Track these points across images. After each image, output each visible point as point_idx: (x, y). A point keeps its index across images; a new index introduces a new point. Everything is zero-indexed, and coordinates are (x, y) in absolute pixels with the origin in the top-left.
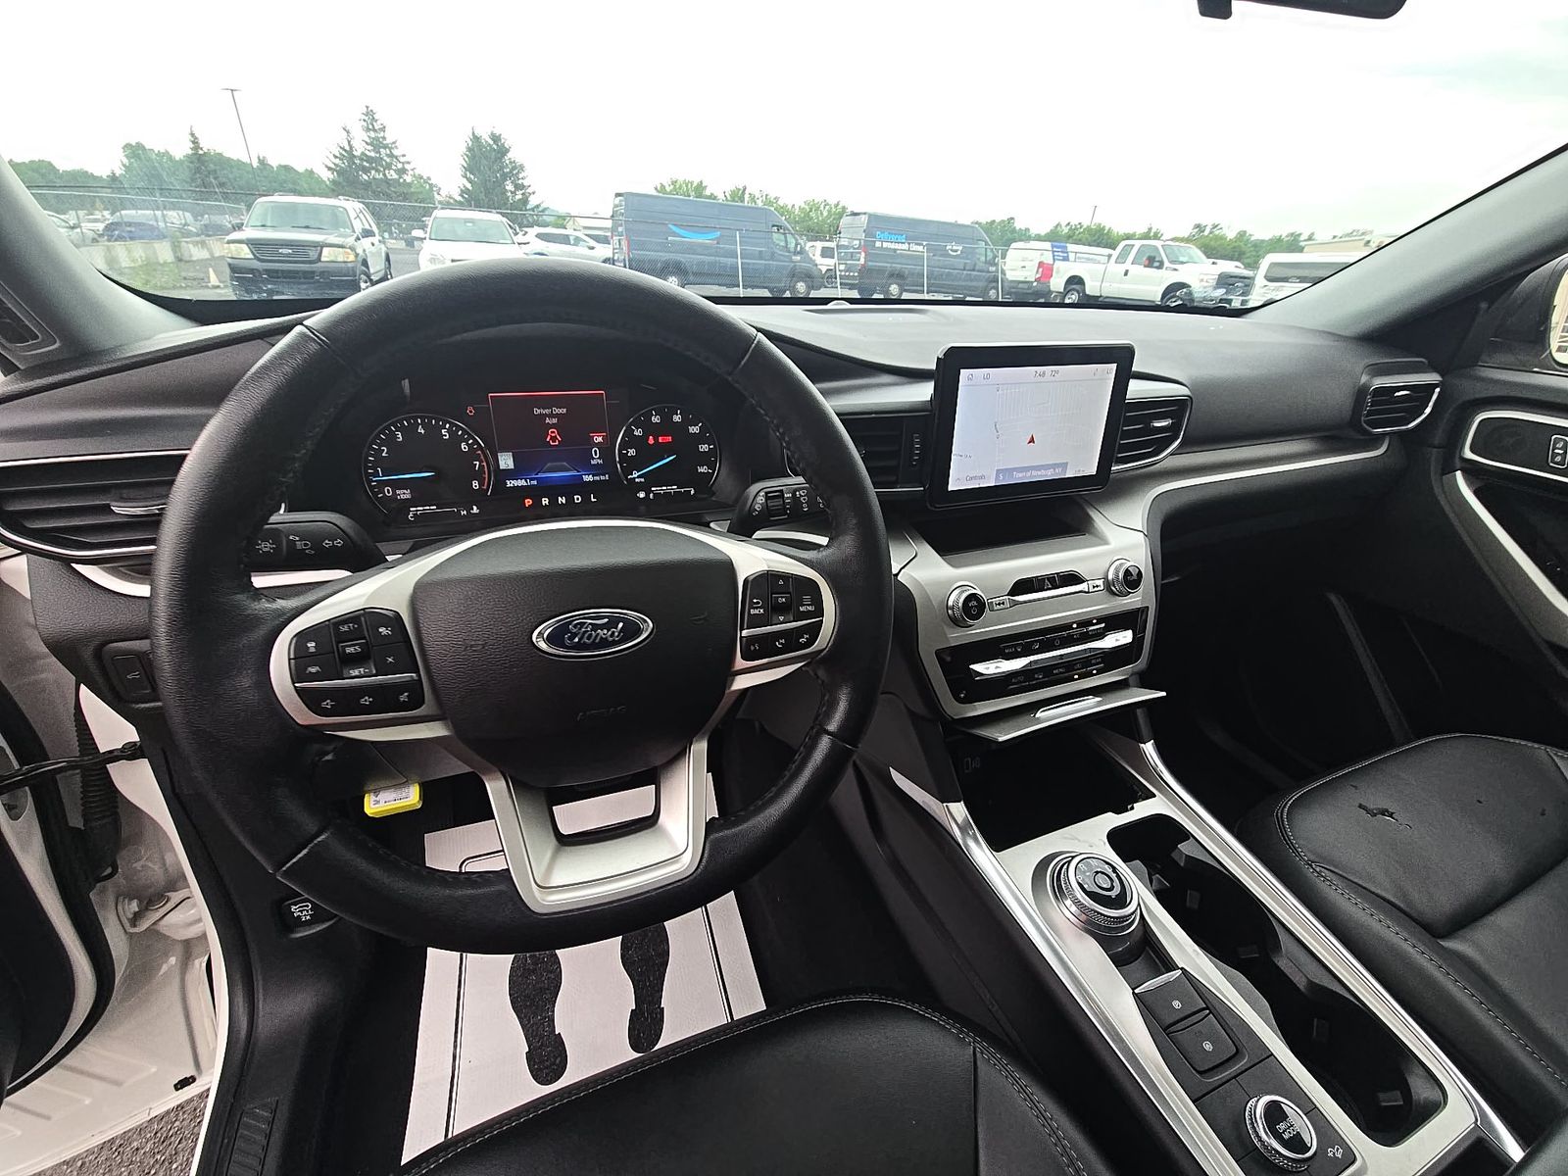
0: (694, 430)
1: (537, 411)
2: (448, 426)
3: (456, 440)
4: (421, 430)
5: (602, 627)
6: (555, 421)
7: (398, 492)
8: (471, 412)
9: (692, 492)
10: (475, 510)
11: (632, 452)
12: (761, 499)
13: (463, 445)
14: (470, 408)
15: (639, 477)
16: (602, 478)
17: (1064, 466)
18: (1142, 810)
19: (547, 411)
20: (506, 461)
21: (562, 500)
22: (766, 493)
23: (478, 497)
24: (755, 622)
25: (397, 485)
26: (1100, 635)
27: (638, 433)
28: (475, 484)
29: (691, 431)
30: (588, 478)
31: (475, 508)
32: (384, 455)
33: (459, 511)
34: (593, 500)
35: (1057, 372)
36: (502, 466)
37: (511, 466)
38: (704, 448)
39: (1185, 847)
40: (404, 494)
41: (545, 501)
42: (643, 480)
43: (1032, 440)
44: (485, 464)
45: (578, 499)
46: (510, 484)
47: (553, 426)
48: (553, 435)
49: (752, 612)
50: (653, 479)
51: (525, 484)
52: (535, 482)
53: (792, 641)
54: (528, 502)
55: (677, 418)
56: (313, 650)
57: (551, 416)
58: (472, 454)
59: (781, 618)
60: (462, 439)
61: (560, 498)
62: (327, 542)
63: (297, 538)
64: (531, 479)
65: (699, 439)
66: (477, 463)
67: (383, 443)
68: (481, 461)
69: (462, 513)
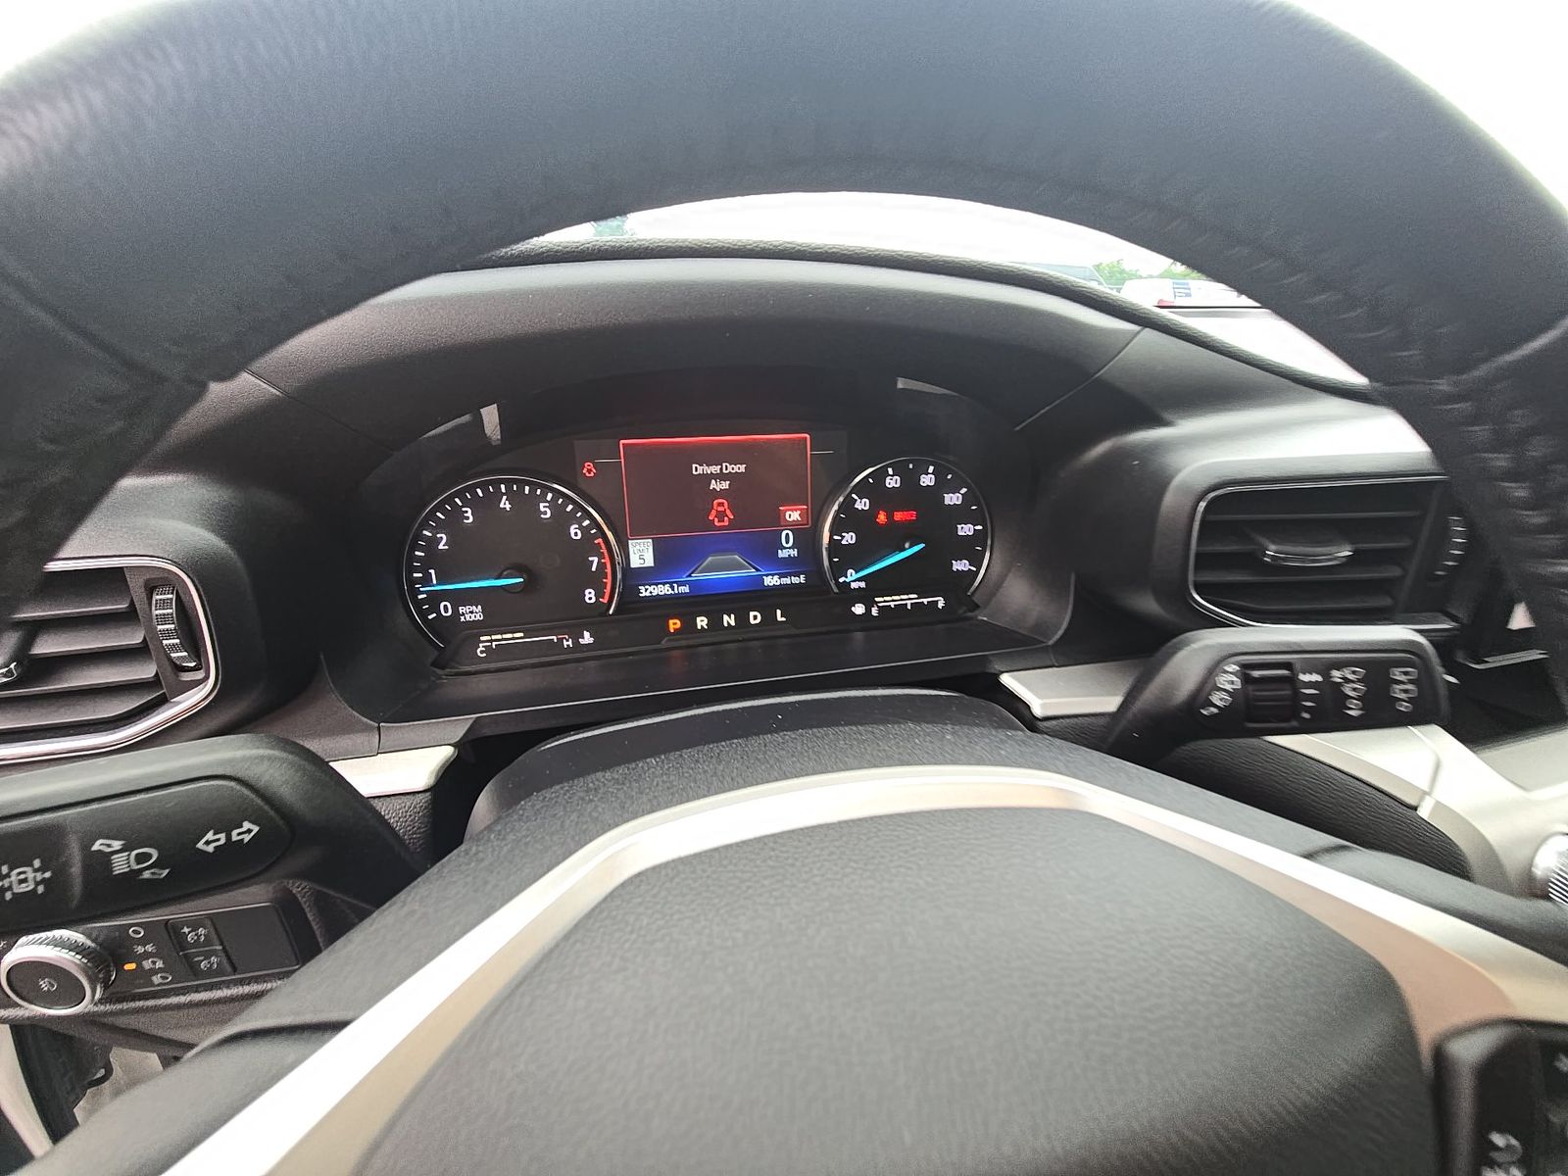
0: (952, 499)
1: (699, 469)
2: (549, 496)
3: (562, 520)
4: (505, 504)
6: (725, 485)
7: (461, 610)
8: (589, 471)
9: (941, 605)
10: (587, 638)
11: (849, 538)
12: (1229, 680)
13: (573, 529)
14: (589, 465)
15: (854, 581)
16: (795, 580)
19: (715, 469)
20: (641, 553)
21: (729, 620)
22: (1245, 667)
23: (594, 618)
25: (460, 598)
27: (862, 504)
28: (590, 595)
29: (947, 501)
30: (771, 581)
31: (587, 634)
32: (441, 547)
33: (560, 641)
34: (780, 619)
36: (635, 562)
37: (649, 562)
38: (966, 530)
40: (472, 613)
41: (702, 622)
42: (863, 585)
44: (607, 560)
45: (755, 617)
46: (645, 591)
47: (722, 493)
48: (721, 509)
50: (879, 584)
51: (671, 592)
52: (685, 589)
54: (674, 624)
55: (927, 480)
57: (721, 477)
58: (587, 545)
60: (571, 518)
61: (726, 617)
62: (210, 836)
63: (117, 845)
64: (680, 584)
65: (961, 514)
66: (596, 559)
67: (441, 526)
68: (601, 556)
69: (565, 643)
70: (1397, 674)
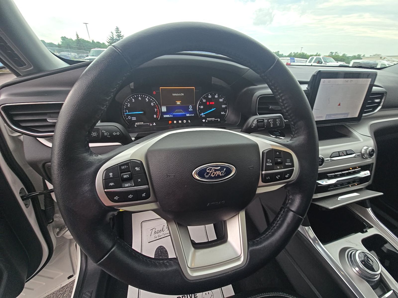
0: (221, 100)
2: (148, 97)
3: (150, 102)
4: (140, 99)
5: (218, 170)
7: (132, 118)
8: (154, 93)
9: (219, 120)
10: (154, 124)
11: (202, 107)
12: (255, 122)
13: (152, 104)
14: (154, 92)
15: (203, 115)
16: (192, 115)
17: (348, 114)
18: (371, 232)
19: (177, 94)
20: (164, 109)
21: (180, 122)
22: (258, 120)
23: (156, 120)
24: (268, 168)
25: (132, 116)
26: (359, 172)
27: (204, 101)
28: (155, 116)
29: (220, 101)
30: (188, 115)
31: (154, 123)
32: (129, 106)
34: (189, 122)
35: (352, 81)
36: (163, 111)
37: (165, 111)
38: (224, 106)
39: (386, 246)
40: (134, 119)
41: (175, 122)
42: (204, 116)
43: (339, 105)
44: (158, 110)
45: (185, 121)
46: (165, 116)
49: (267, 164)
50: (207, 116)
51: (169, 116)
52: (172, 116)
53: (283, 176)
54: (170, 122)
55: (216, 96)
56: (111, 176)
58: (154, 107)
59: (278, 167)
60: (152, 102)
61: (179, 121)
62: (114, 133)
63: (105, 132)
64: (171, 115)
65: (223, 103)
66: (156, 109)
67: (129, 102)
68: (157, 109)
69: (151, 125)
70: (277, 120)
